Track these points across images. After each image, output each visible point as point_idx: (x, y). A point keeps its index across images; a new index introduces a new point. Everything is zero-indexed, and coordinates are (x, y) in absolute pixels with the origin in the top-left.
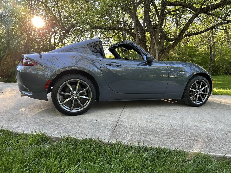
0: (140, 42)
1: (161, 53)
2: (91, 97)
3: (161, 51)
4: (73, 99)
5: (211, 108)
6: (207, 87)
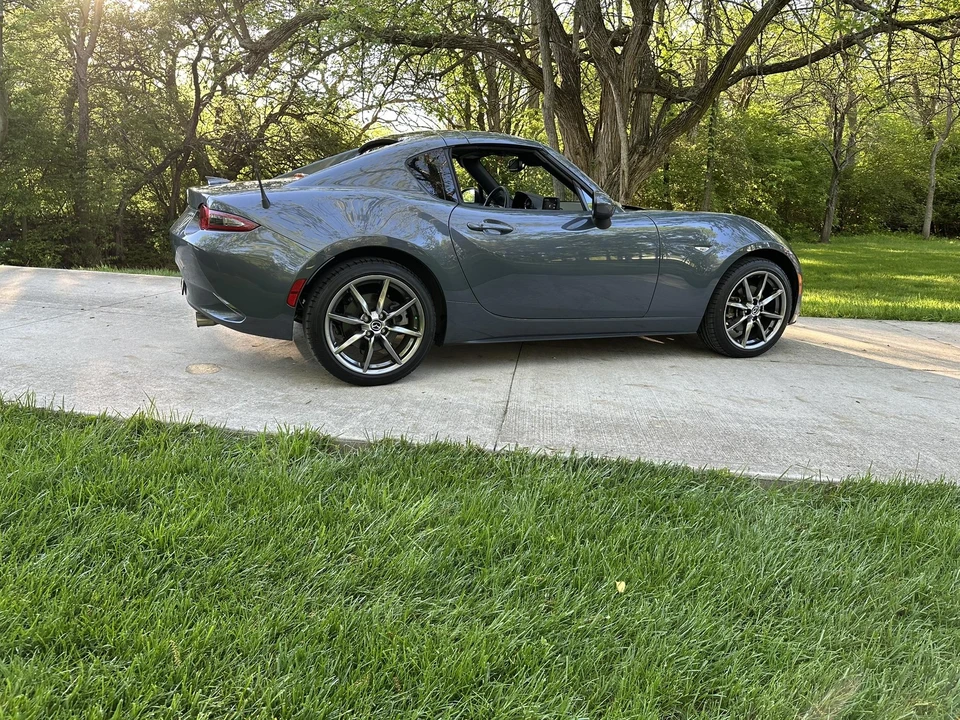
0: (560, 104)
1: (641, 148)
2: (422, 329)
3: (639, 143)
4: (370, 337)
5: (791, 362)
6: (781, 295)
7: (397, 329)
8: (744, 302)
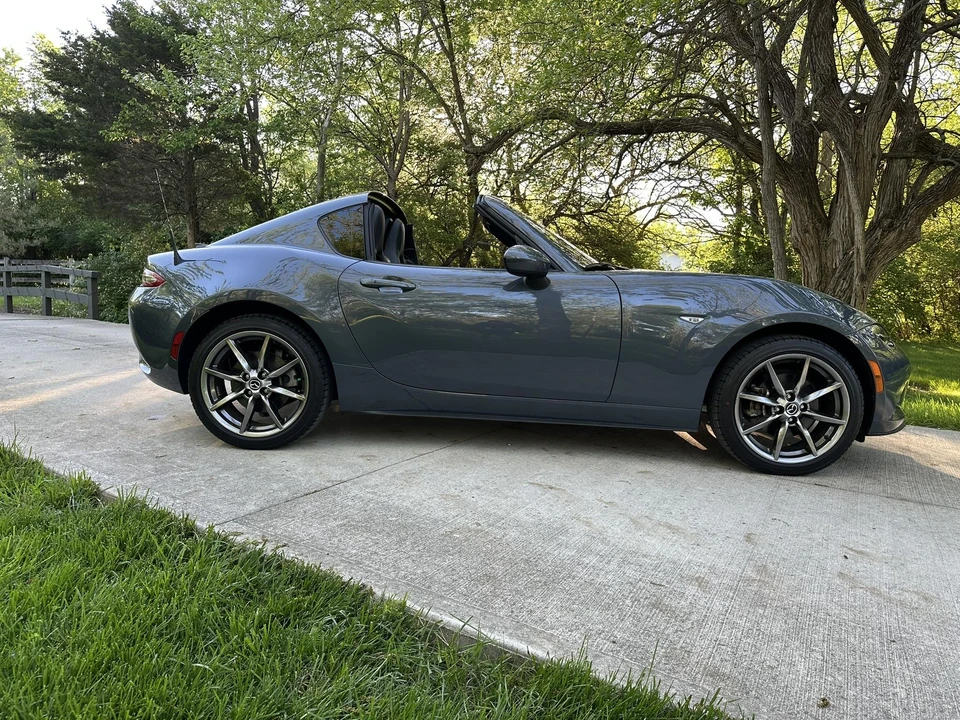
0: (786, 179)
1: (887, 223)
2: (307, 393)
3: (885, 216)
4: (249, 396)
5: (848, 489)
6: (839, 390)
7: (280, 390)
8: (774, 396)
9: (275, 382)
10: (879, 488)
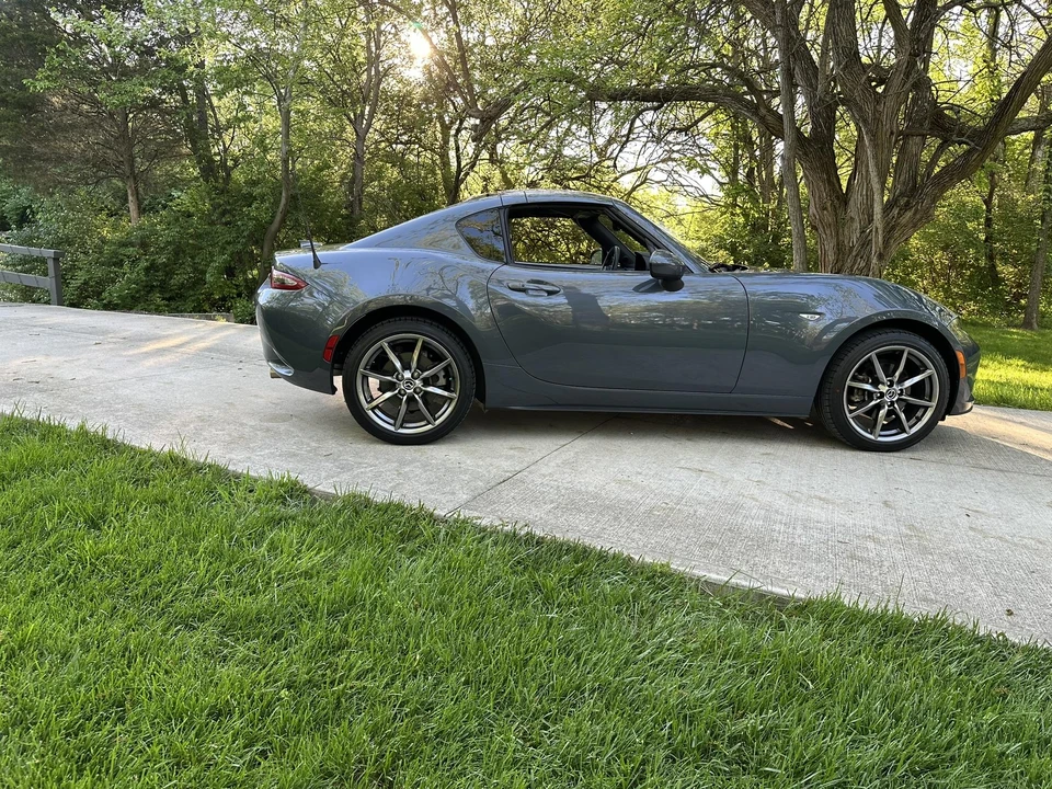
0: (805, 154)
1: (903, 201)
2: (458, 391)
3: (902, 194)
4: (403, 395)
6: (930, 377)
7: (430, 389)
8: (876, 382)
9: (426, 382)
10: (962, 460)
